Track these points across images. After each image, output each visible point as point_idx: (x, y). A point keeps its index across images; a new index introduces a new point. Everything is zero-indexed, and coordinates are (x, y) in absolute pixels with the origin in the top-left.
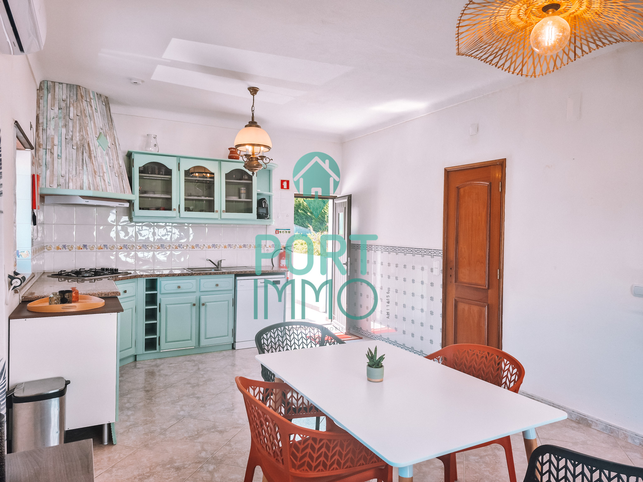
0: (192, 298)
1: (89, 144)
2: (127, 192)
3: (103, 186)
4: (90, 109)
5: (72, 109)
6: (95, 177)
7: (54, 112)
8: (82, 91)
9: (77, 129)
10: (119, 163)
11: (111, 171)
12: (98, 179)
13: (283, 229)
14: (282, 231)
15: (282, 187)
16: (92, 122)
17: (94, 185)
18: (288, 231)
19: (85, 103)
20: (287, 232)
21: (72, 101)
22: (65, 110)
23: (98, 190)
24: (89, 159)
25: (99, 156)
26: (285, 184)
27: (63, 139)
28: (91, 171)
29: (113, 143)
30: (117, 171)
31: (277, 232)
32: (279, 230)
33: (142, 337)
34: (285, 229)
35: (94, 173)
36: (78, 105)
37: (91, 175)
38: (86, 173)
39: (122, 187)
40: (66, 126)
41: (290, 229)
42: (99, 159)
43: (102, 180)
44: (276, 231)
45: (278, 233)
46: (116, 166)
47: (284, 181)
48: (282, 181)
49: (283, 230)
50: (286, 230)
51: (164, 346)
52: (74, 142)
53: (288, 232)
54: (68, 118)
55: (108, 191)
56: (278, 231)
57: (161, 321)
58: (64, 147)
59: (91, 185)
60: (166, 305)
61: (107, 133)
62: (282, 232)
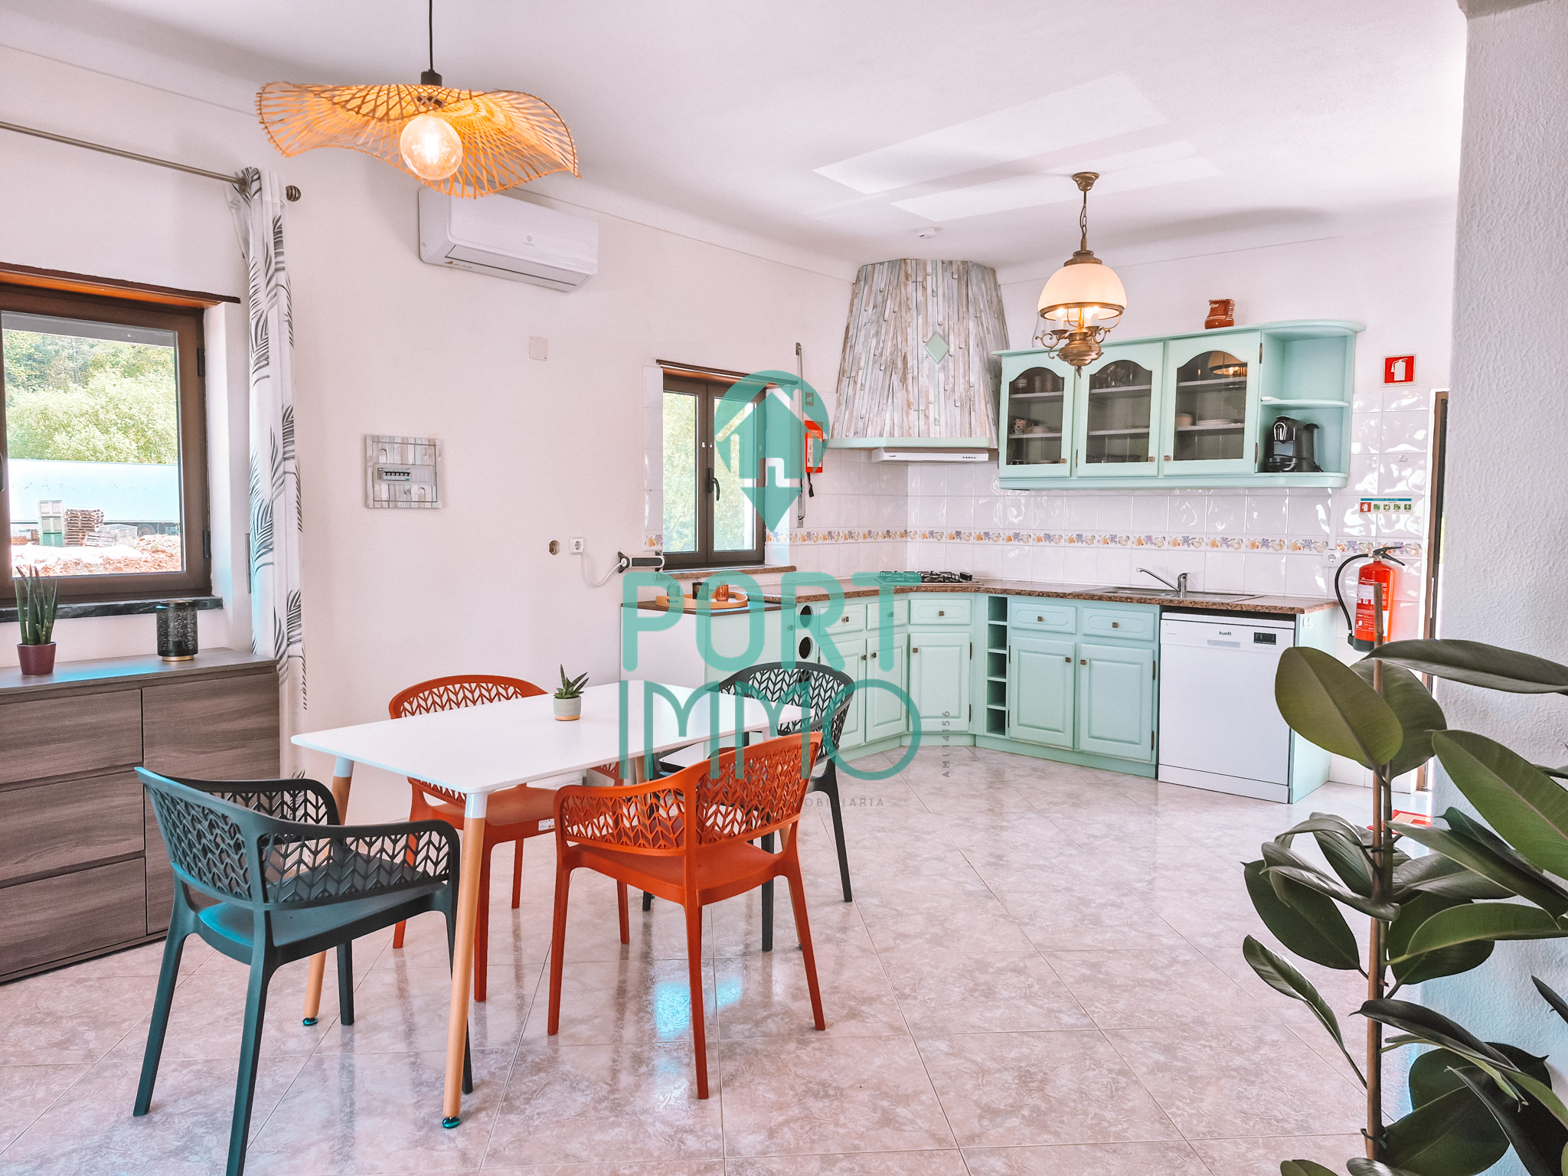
0: (1066, 646)
1: (905, 358)
2: (978, 432)
3: (923, 427)
4: (920, 294)
5: (889, 302)
6: (908, 414)
7: (868, 314)
8: (909, 268)
9: (891, 336)
10: (969, 382)
11: (946, 398)
12: (913, 415)
13: (1385, 500)
14: (1381, 504)
15: (1389, 377)
16: (920, 317)
17: (902, 427)
18: (1402, 504)
19: (911, 286)
20: (1399, 508)
21: (891, 288)
22: (880, 308)
23: (910, 435)
24: (901, 384)
25: (924, 375)
26: (1399, 369)
27: (872, 356)
28: (900, 403)
29: (963, 346)
30: (961, 397)
31: (1366, 507)
32: (1373, 503)
33: (983, 704)
34: (1393, 500)
35: (905, 407)
36: (898, 293)
37: (900, 411)
38: (890, 408)
39: (967, 425)
40: (877, 333)
41: (1410, 500)
42: (923, 381)
43: (922, 417)
44: (1362, 504)
45: (1369, 510)
46: (961, 388)
47: (1398, 359)
48: (1390, 362)
49: (1387, 503)
50: (1398, 503)
51: (1013, 729)
52: (884, 358)
53: (1402, 507)
54: (881, 320)
55: (932, 436)
56: (1369, 505)
57: (1011, 680)
58: (869, 371)
59: (896, 428)
60: (1020, 651)
61: (951, 331)
62: (1382, 507)
